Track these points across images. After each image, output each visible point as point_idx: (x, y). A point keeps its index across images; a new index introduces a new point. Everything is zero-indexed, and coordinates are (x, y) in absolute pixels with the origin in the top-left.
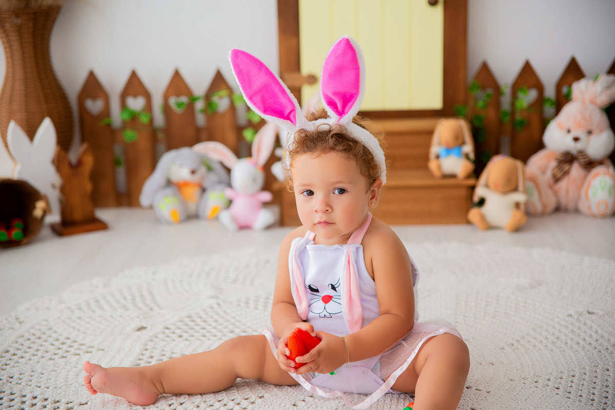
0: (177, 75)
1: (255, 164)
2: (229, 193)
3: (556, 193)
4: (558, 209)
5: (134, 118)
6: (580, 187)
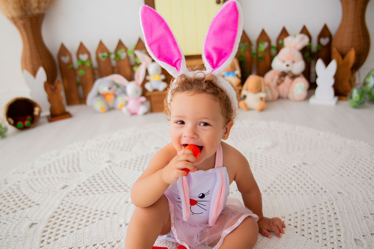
0: (101, 43)
1: (137, 84)
2: (126, 98)
3: (278, 91)
4: (280, 98)
5: (83, 64)
6: (289, 88)
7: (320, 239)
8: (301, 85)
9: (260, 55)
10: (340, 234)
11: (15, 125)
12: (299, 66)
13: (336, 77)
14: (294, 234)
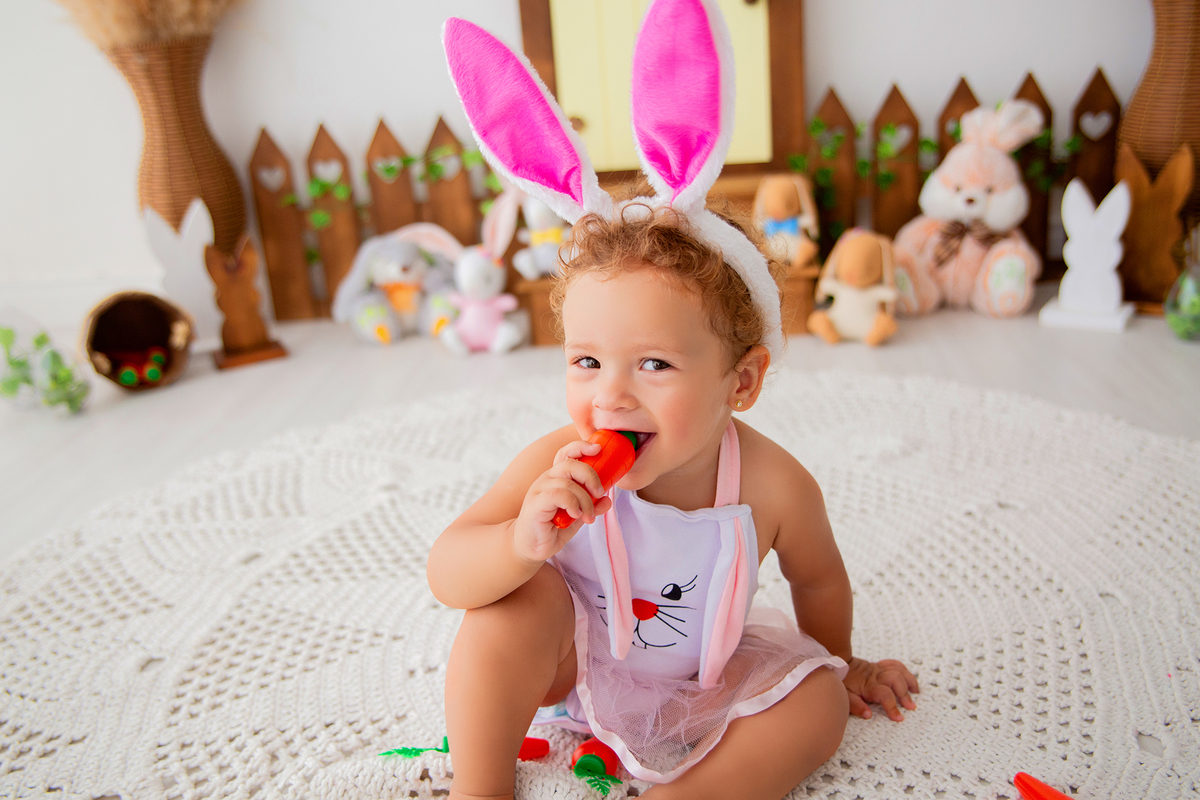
0: (382, 129)
1: (489, 255)
2: (454, 299)
3: (939, 283)
4: (944, 305)
5: (326, 195)
6: (975, 273)
7: (1026, 729)
8: (1014, 263)
9: (883, 170)
10: (1092, 715)
11: (113, 375)
12: (1008, 204)
13: (1128, 238)
14: (944, 712)
